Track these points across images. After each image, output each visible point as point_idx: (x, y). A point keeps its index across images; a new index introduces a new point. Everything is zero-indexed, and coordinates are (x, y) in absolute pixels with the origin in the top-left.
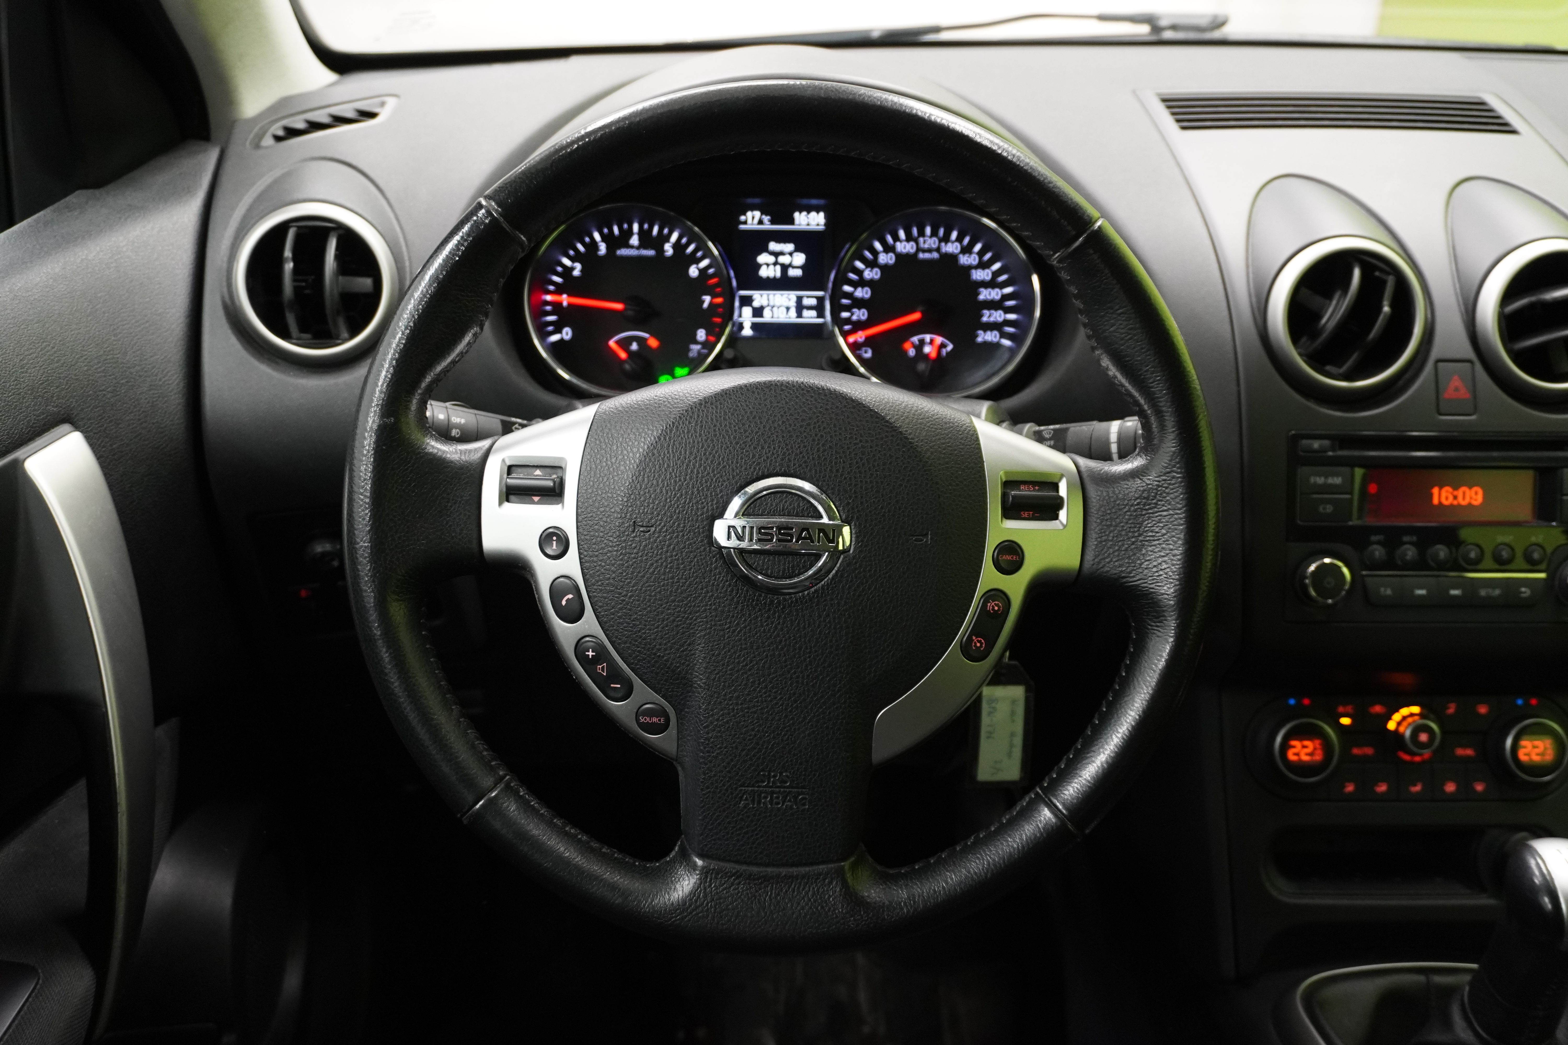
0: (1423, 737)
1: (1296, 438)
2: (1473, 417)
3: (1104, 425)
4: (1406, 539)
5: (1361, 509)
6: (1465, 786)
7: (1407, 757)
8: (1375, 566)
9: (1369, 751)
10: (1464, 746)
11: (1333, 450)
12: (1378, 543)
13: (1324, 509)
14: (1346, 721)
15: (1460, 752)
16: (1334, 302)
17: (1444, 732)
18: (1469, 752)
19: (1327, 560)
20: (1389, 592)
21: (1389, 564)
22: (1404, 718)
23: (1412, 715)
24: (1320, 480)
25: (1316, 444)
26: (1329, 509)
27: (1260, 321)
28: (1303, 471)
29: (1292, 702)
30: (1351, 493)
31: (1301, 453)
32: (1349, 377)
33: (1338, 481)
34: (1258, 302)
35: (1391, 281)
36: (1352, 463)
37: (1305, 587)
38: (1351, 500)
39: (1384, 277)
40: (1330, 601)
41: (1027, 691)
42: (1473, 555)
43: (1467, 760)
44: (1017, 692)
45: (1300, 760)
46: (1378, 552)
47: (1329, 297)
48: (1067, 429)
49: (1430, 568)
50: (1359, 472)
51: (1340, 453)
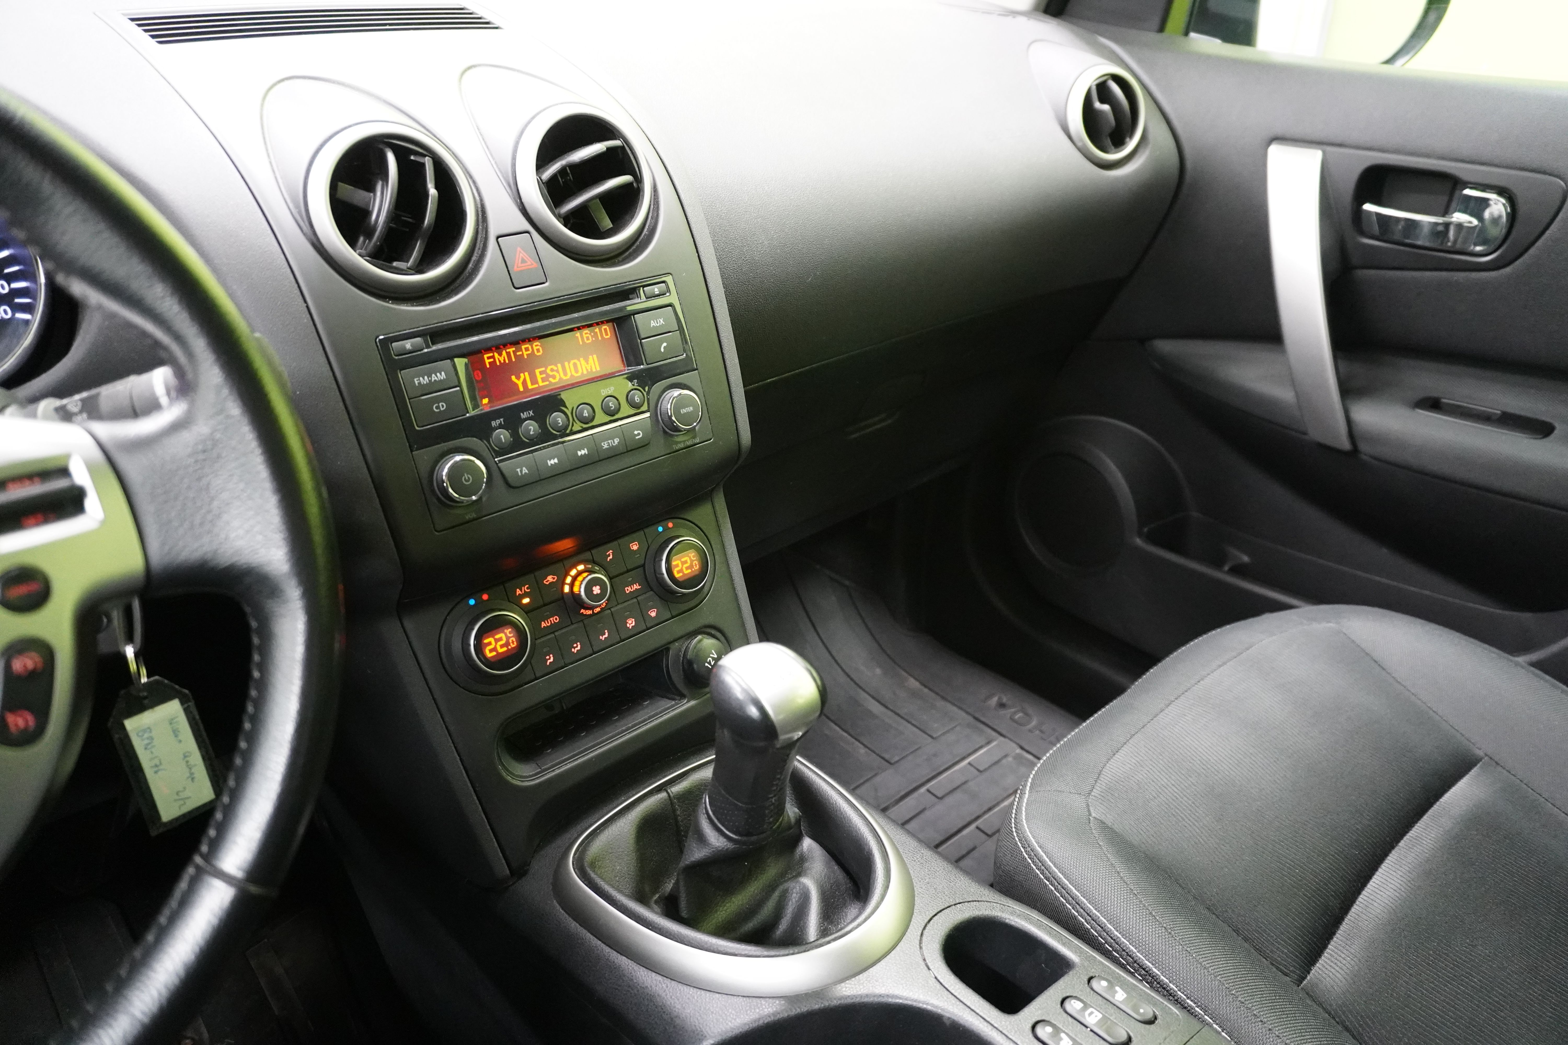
0: (596, 590)
1: (385, 344)
2: (547, 284)
3: (144, 378)
4: (524, 415)
5: (473, 398)
6: (642, 616)
7: (589, 612)
8: (503, 451)
9: (555, 619)
10: (631, 584)
11: (428, 347)
12: (500, 426)
13: (438, 408)
14: (526, 601)
15: (628, 590)
16: (379, 194)
17: (610, 579)
18: (636, 587)
19: (458, 458)
20: (525, 470)
21: (518, 444)
22: (575, 579)
23: (579, 573)
24: (425, 380)
25: (408, 345)
26: (443, 406)
27: (306, 228)
28: (404, 375)
29: (472, 602)
30: (459, 385)
31: (397, 358)
32: (419, 268)
33: (442, 376)
34: (297, 207)
35: (428, 162)
36: (450, 355)
37: (445, 491)
38: (462, 391)
39: (419, 159)
40: (474, 498)
41: (182, 703)
42: (586, 414)
43: (635, 595)
44: (173, 709)
45: (498, 653)
46: (503, 435)
47: (371, 189)
48: (97, 395)
49: (555, 437)
50: (461, 363)
51: (434, 348)
